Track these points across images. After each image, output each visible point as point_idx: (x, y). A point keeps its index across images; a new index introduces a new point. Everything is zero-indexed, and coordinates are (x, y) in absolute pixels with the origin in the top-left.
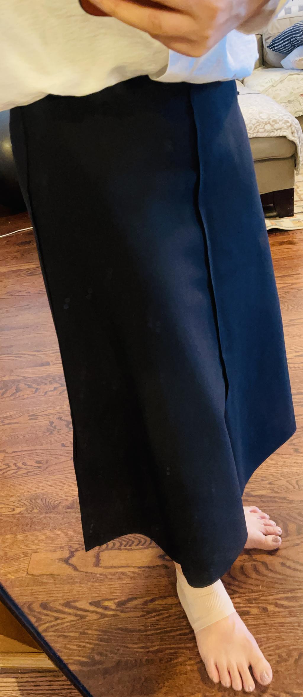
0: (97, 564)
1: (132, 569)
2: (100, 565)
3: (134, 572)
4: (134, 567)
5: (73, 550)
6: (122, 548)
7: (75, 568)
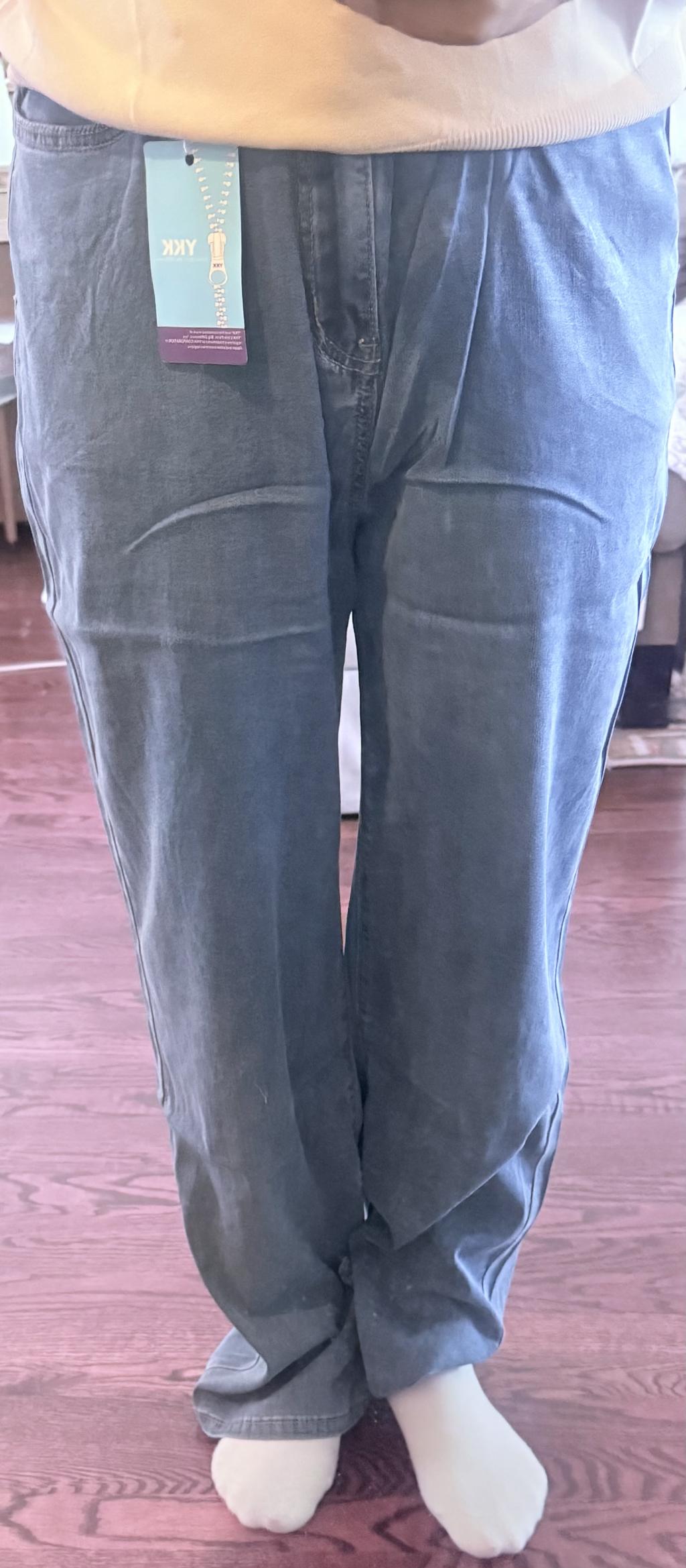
0: (91, 1526)
1: (186, 1546)
2: (99, 1531)
3: (191, 1554)
4: (194, 1542)
5: (24, 1491)
6: (164, 1494)
7: (26, 1534)
